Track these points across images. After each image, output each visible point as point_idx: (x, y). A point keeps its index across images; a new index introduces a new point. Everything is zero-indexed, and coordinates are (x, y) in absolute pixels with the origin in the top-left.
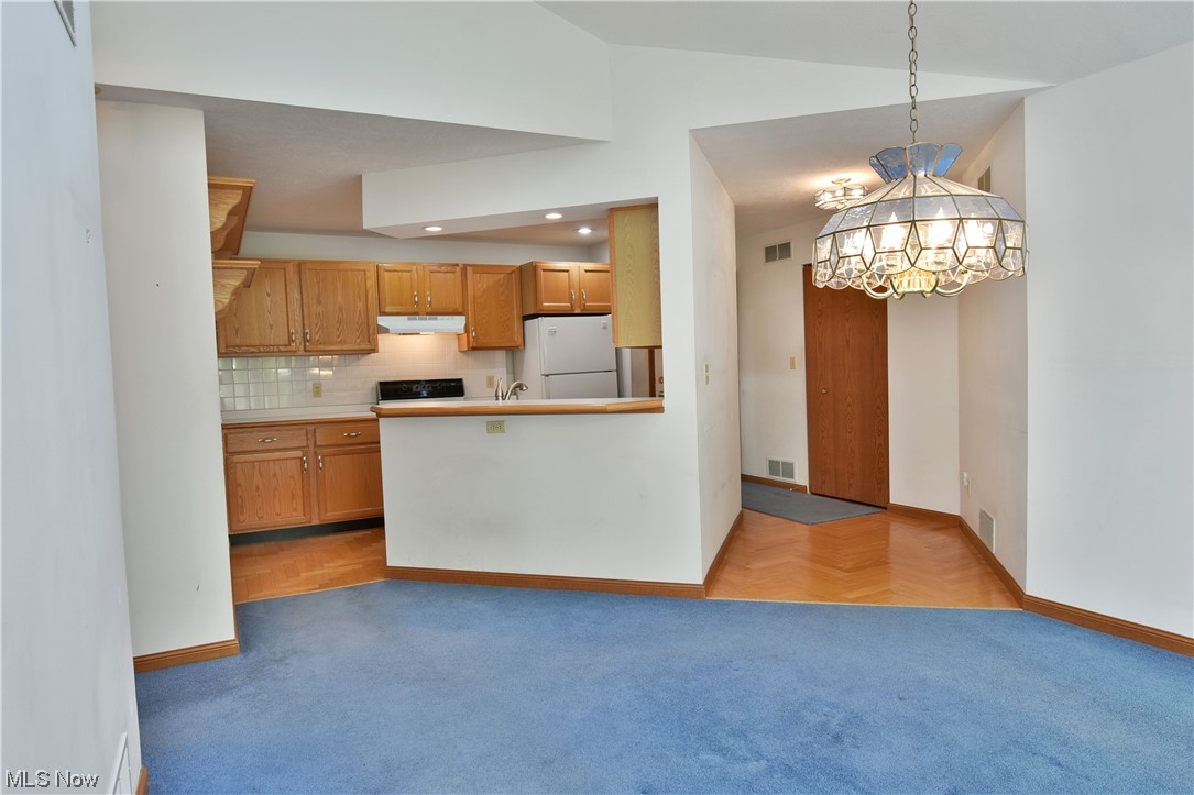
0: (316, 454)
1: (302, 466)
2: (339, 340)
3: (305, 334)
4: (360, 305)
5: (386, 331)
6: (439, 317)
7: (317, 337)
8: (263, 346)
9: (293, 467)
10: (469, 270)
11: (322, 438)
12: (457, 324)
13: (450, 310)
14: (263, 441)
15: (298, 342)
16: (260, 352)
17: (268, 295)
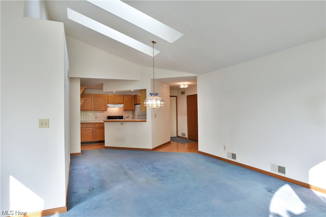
0: (95, 129)
2: (100, 108)
4: (104, 102)
5: (109, 107)
7: (96, 108)
8: (87, 109)
9: (91, 131)
11: (96, 126)
12: (122, 106)
13: (121, 103)
14: (86, 126)
15: (93, 109)
17: (88, 100)
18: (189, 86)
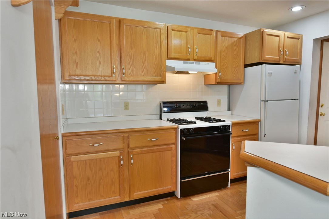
0: (129, 153)
1: (120, 162)
2: (143, 74)
3: (122, 69)
4: (157, 52)
5: (170, 70)
6: (201, 63)
7: (129, 71)
8: (94, 76)
9: (114, 164)
10: (219, 34)
11: (133, 142)
12: (210, 68)
13: (207, 59)
14: (93, 145)
15: (117, 74)
16: (92, 80)
17: (99, 40)
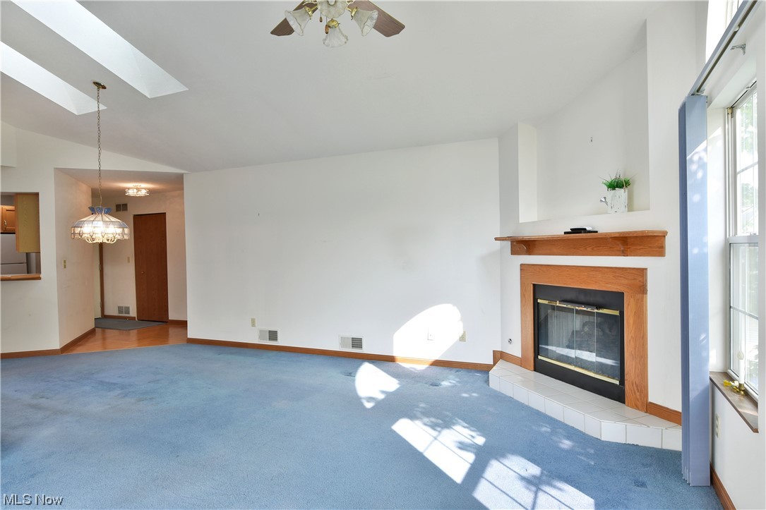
18: (151, 191)
